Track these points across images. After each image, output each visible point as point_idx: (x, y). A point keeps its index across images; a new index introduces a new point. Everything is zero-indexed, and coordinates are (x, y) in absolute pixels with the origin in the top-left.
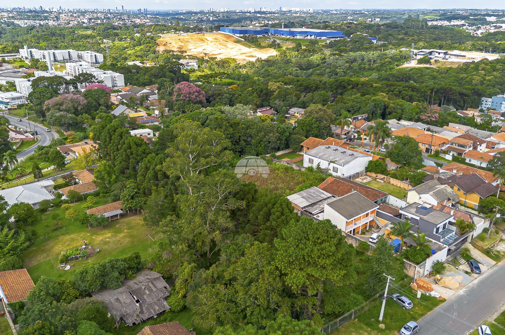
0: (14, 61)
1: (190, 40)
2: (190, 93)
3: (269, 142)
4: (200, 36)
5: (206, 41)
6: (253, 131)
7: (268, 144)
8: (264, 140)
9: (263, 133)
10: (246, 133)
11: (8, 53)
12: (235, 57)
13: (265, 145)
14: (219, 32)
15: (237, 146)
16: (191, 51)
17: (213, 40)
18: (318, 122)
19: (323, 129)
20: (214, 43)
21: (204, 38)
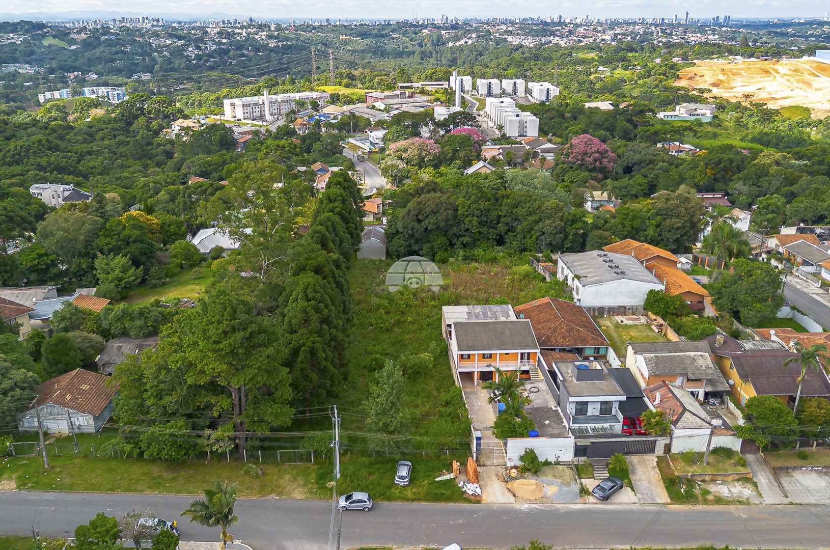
0: (436, 91)
1: (742, 72)
2: (585, 154)
3: (544, 233)
4: (768, 65)
5: (774, 74)
6: (520, 212)
7: (540, 235)
8: (536, 228)
9: (536, 217)
10: (512, 212)
11: (436, 80)
12: (809, 106)
13: (537, 239)
14: (812, 58)
15: (491, 230)
16: (734, 90)
17: (788, 72)
18: (659, 218)
19: (670, 231)
20: (788, 78)
21: (774, 70)
